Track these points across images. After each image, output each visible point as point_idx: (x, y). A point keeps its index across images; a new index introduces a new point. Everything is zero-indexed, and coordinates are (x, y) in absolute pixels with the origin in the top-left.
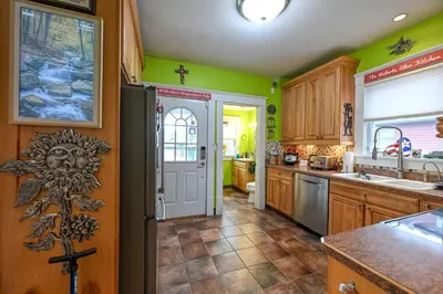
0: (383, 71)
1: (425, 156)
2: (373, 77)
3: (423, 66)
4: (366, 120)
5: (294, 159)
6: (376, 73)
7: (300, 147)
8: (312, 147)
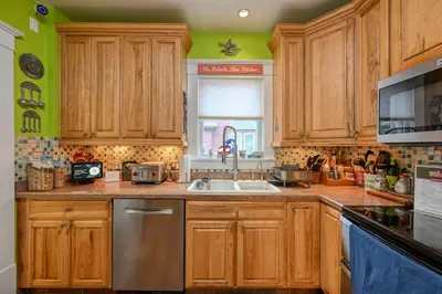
0: (217, 66)
1: (249, 156)
2: (207, 69)
3: (247, 74)
4: (200, 117)
5: (94, 171)
6: (210, 66)
7: (100, 149)
8: (123, 149)
